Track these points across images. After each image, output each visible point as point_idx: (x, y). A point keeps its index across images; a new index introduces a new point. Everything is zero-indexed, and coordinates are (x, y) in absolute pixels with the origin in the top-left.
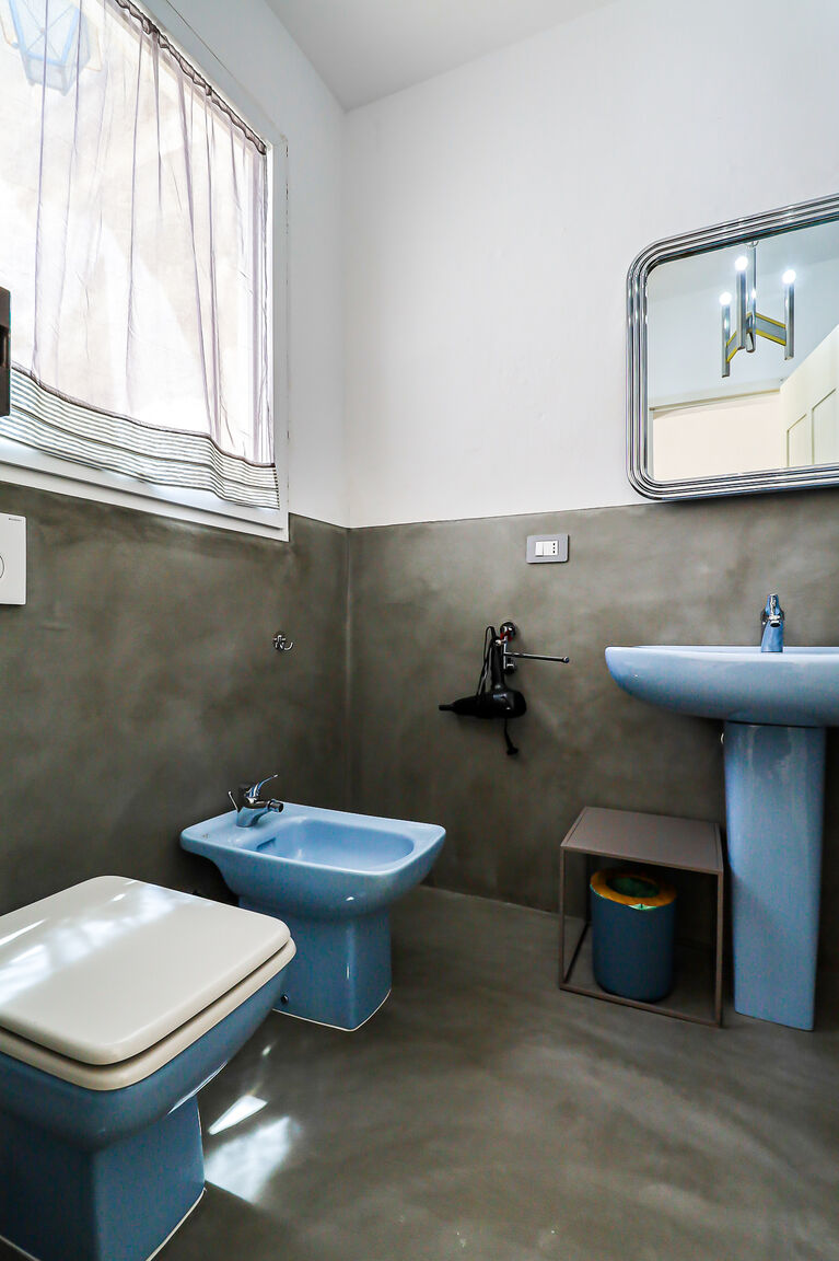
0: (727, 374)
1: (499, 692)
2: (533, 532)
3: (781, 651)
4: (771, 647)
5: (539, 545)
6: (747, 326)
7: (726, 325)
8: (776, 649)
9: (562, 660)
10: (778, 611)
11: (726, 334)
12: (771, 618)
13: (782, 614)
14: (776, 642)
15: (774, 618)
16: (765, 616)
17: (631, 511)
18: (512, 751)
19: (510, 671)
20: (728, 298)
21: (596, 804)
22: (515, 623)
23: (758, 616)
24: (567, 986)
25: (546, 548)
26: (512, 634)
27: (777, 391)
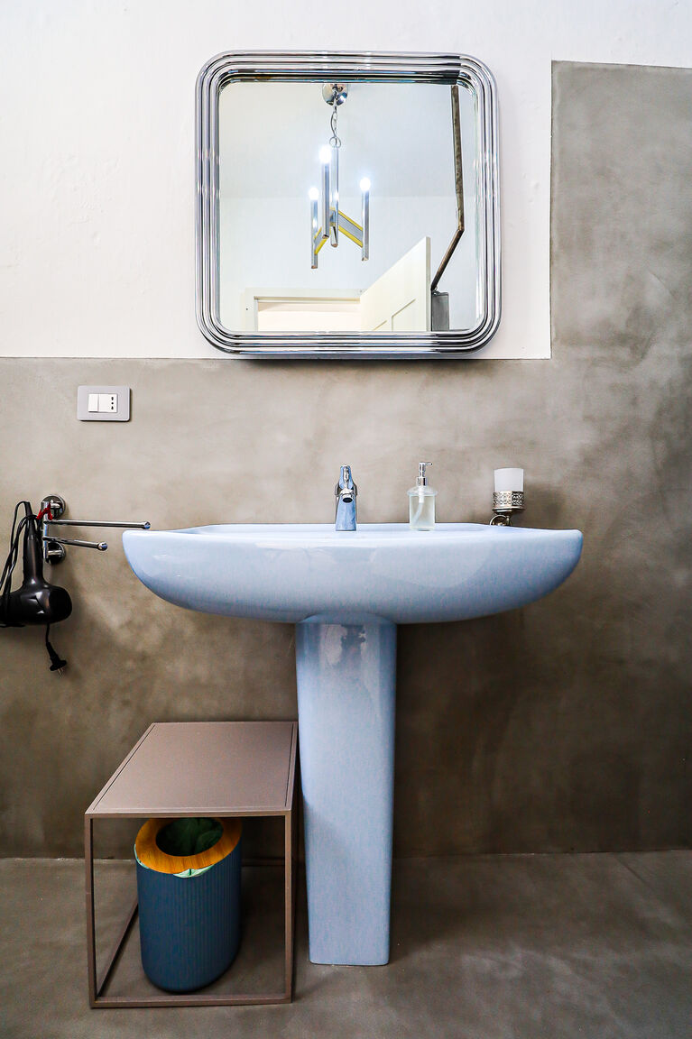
0: (314, 267)
1: (36, 589)
2: (86, 382)
3: (355, 530)
4: (345, 525)
5: (93, 398)
6: (331, 218)
7: (315, 225)
8: (351, 527)
9: (97, 547)
10: (351, 485)
11: (314, 231)
12: (343, 492)
13: (354, 488)
14: (350, 519)
15: (346, 491)
16: (339, 489)
17: (205, 366)
18: (58, 664)
19: (56, 560)
20: (315, 194)
21: (166, 718)
22: (63, 496)
23: (333, 490)
24: (101, 1001)
25: (101, 402)
26: (57, 511)
27: (357, 300)
